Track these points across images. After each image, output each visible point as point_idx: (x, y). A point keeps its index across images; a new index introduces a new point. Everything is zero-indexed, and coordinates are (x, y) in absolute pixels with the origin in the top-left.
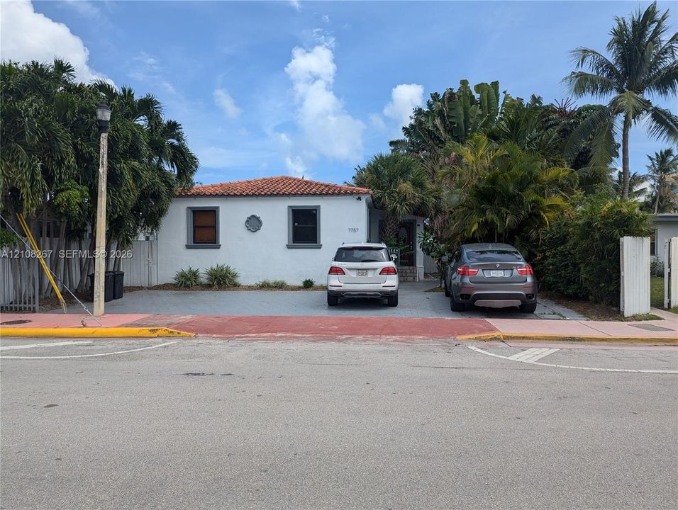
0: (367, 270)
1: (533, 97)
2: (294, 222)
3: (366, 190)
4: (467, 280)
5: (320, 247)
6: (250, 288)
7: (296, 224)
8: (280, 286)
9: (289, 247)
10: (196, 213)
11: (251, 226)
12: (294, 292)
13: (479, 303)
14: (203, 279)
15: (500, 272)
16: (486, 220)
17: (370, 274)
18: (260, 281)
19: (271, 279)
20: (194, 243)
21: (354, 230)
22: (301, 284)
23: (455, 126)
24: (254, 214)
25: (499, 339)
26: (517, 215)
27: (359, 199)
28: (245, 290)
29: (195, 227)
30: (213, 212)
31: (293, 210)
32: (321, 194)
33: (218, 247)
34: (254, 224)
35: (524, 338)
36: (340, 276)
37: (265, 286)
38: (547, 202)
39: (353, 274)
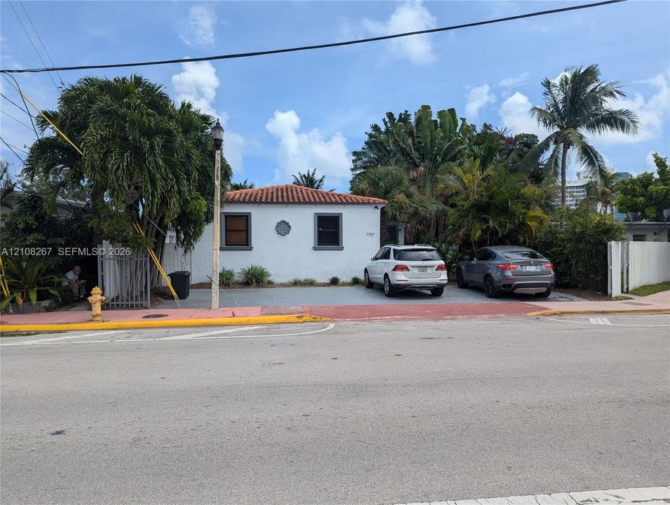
0: (426, 267)
1: (485, 125)
2: (319, 227)
3: (382, 200)
4: (509, 273)
5: (342, 249)
6: (283, 285)
7: (320, 229)
8: (311, 283)
9: (315, 249)
10: (228, 218)
11: (281, 230)
12: (322, 288)
13: (518, 291)
14: (238, 277)
15: (532, 267)
16: (488, 227)
17: (429, 271)
18: (290, 279)
19: (302, 277)
20: (226, 245)
21: (371, 234)
22: (329, 282)
23: (423, 145)
24: (284, 219)
25: (557, 314)
26: (513, 224)
27: (376, 207)
28: (280, 286)
29: (227, 231)
30: (246, 218)
31: (318, 217)
32: (342, 203)
33: (251, 249)
34: (283, 228)
35: (573, 312)
36: (405, 272)
37: (296, 283)
38: (531, 213)
39: (416, 271)
